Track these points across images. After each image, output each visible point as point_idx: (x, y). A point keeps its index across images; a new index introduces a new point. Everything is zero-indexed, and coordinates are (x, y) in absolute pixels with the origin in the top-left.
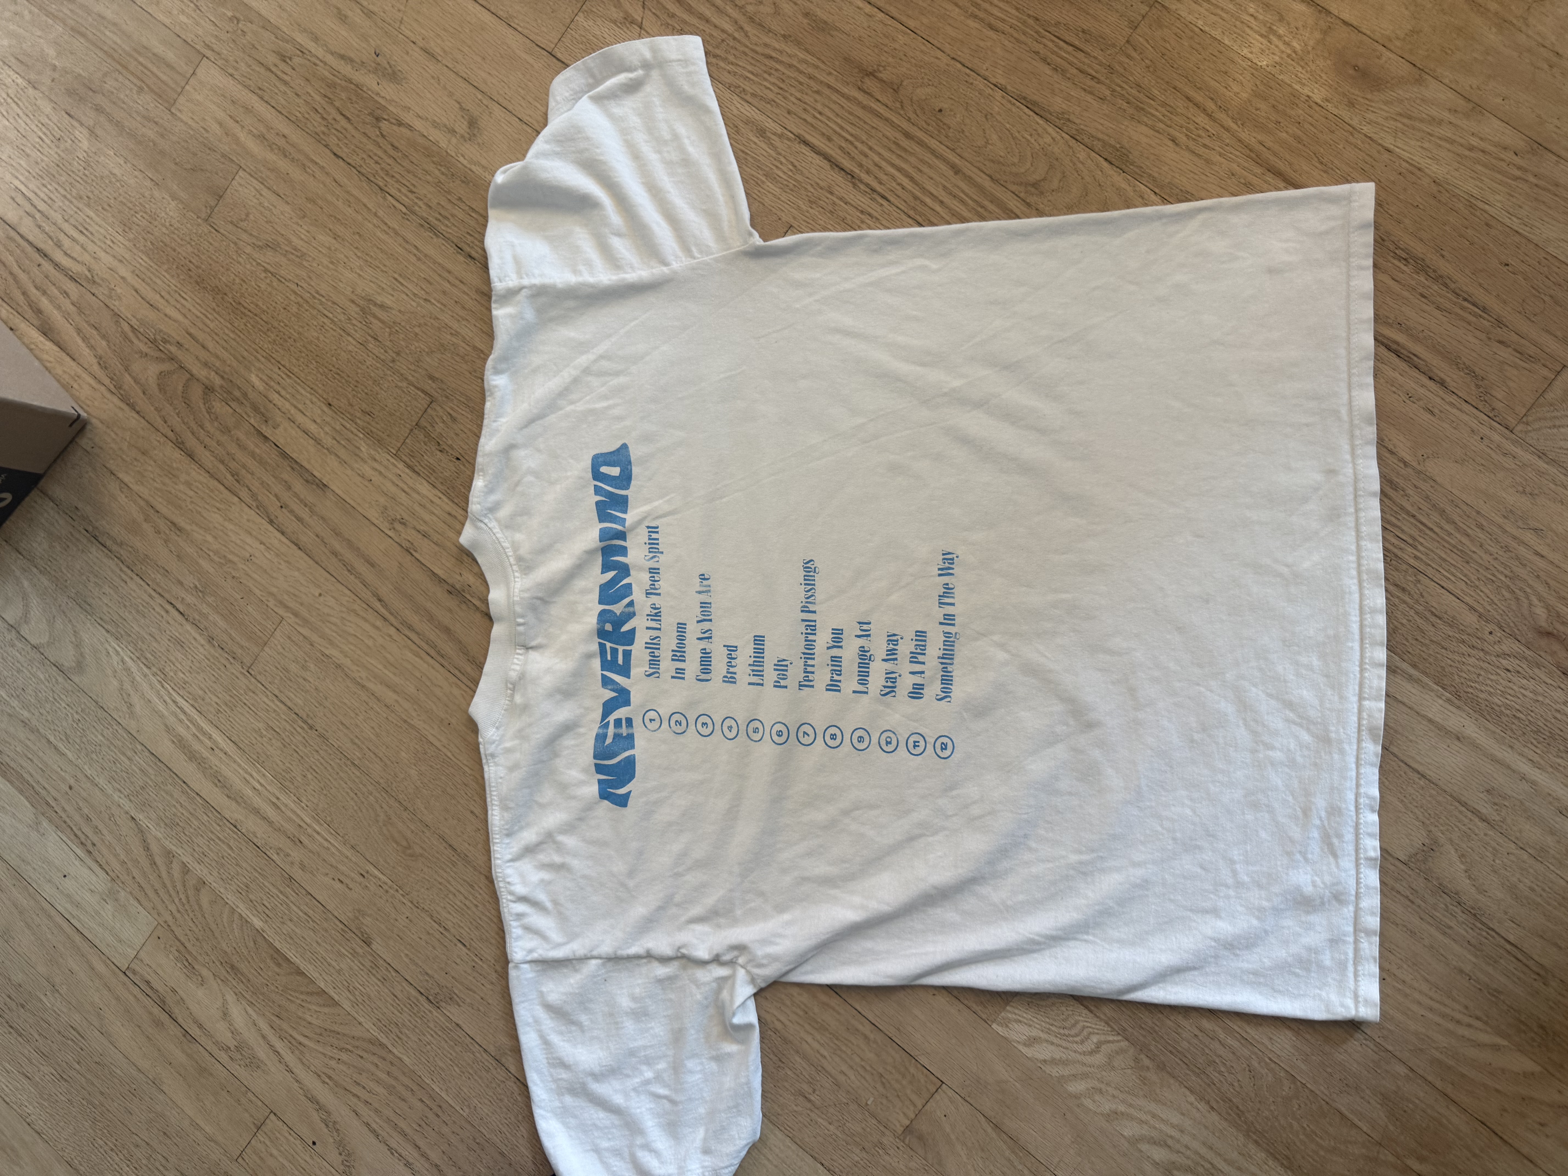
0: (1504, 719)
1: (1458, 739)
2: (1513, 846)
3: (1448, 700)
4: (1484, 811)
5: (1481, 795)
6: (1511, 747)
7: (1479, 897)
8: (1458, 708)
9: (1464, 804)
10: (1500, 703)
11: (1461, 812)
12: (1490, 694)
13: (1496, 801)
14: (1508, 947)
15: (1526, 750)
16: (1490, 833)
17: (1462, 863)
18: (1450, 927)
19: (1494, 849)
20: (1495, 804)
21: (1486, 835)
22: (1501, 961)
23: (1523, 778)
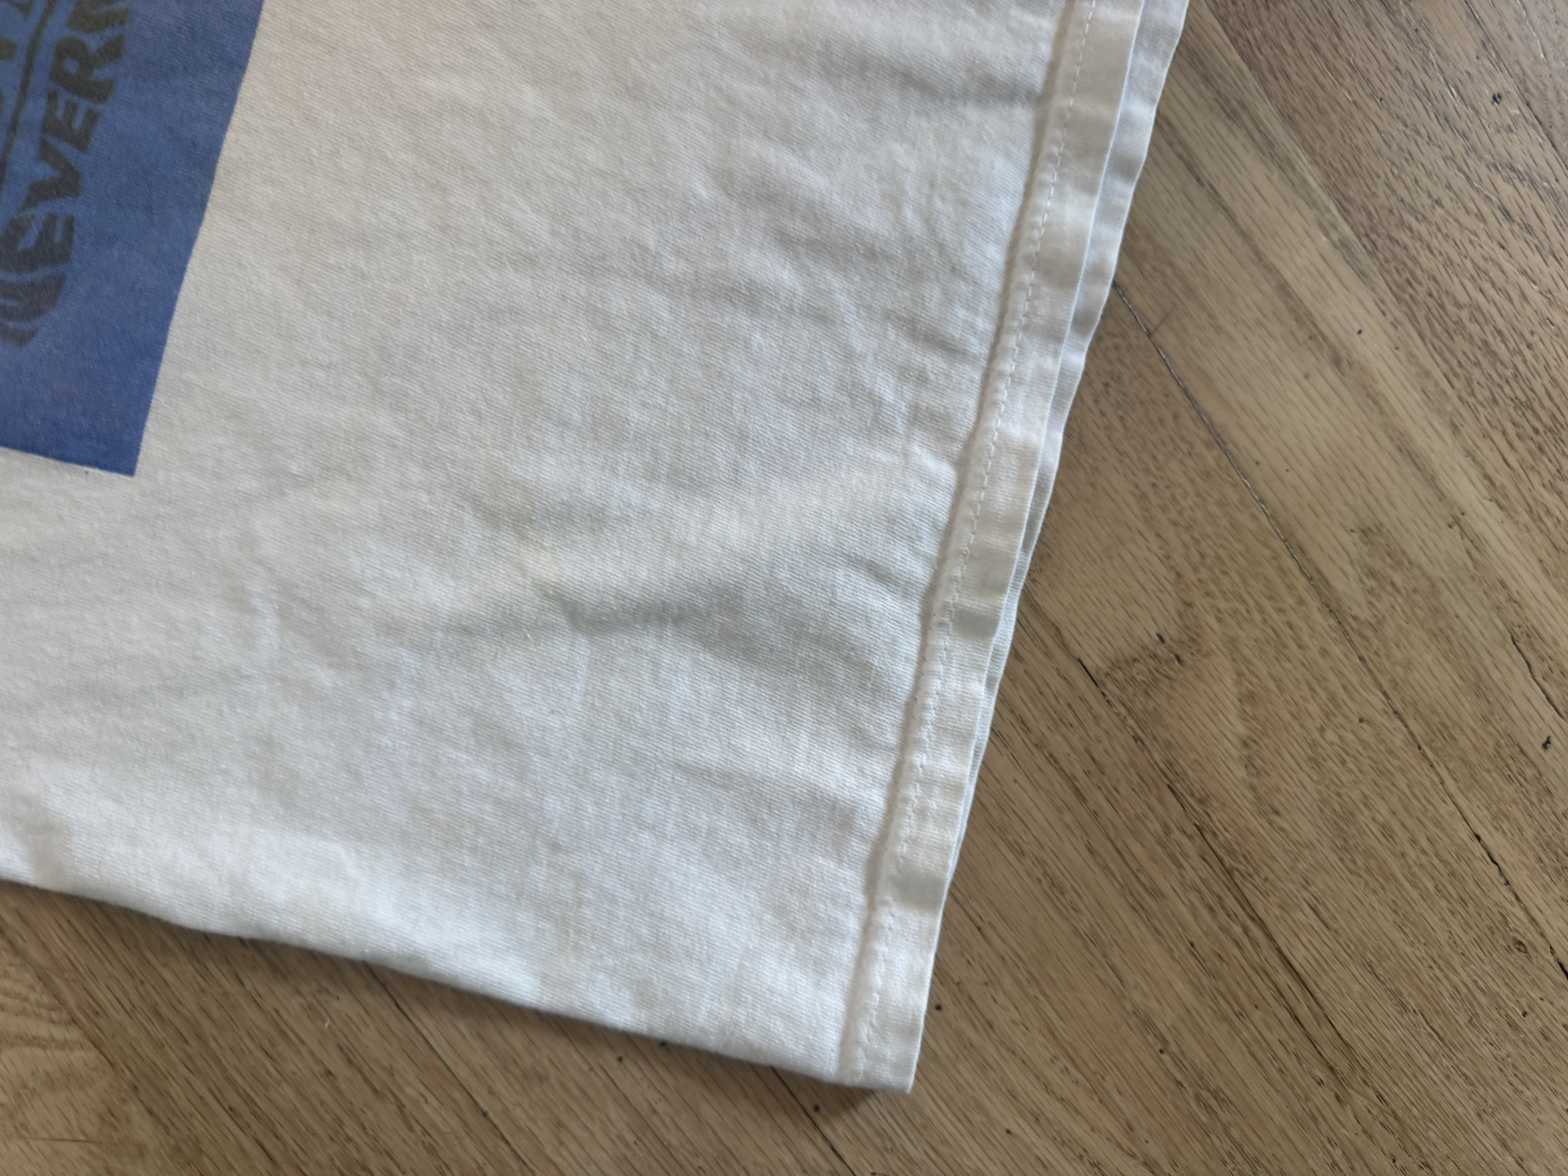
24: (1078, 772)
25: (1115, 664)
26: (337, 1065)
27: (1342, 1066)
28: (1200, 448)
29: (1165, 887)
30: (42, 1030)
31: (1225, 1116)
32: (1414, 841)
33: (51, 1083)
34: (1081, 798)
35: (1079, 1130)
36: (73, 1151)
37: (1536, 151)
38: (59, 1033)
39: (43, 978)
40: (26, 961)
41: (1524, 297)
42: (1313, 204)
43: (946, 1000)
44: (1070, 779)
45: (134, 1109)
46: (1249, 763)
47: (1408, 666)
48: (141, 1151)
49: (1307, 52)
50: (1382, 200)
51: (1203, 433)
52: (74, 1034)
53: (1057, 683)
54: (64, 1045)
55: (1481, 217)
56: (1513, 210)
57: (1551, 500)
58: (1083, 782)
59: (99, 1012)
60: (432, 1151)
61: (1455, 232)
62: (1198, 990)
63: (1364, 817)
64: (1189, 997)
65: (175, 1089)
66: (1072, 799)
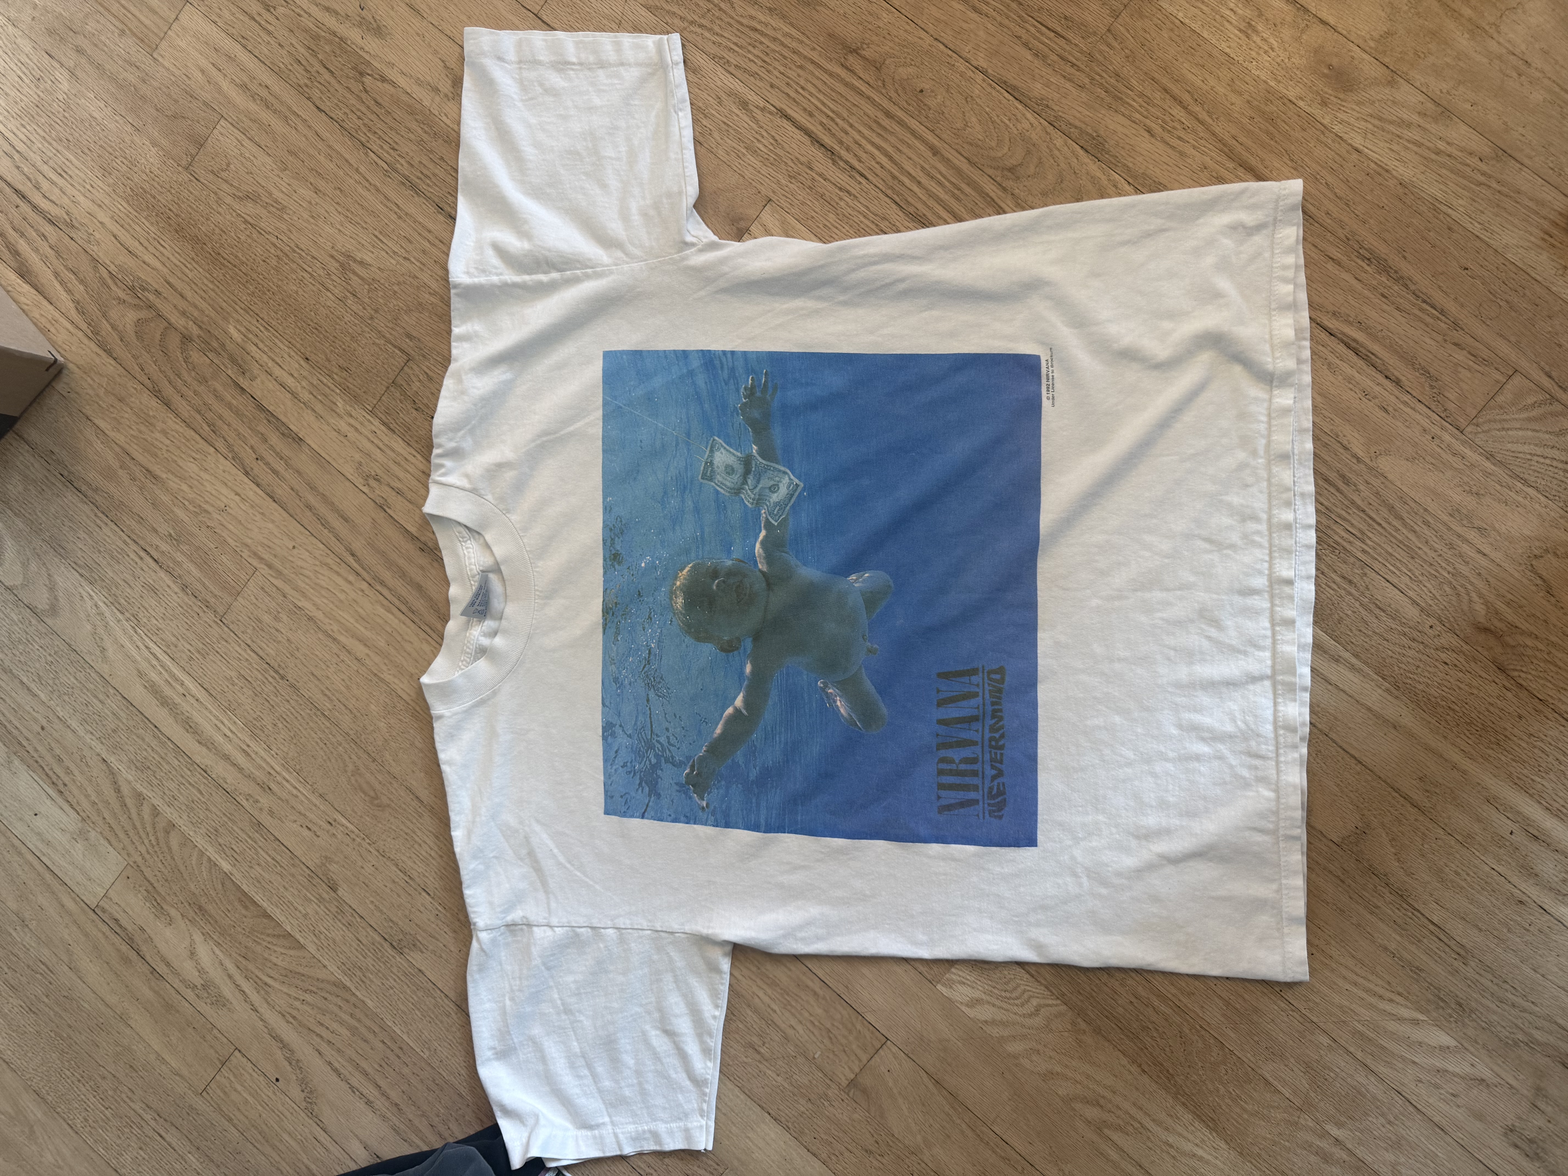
0: (1440, 710)
1: (1395, 727)
2: (1441, 831)
3: (1387, 690)
4: (1415, 797)
5: (1414, 782)
6: (1445, 737)
7: (1406, 879)
8: (1397, 697)
9: (1397, 791)
10: (1437, 695)
11: (1394, 798)
12: (1428, 685)
13: (1428, 788)
14: (1431, 927)
15: (1458, 740)
16: (1421, 818)
17: (1392, 846)
18: (1377, 907)
19: (1423, 834)
20: (1427, 791)
21: (1416, 820)
22: (1425, 940)
23: (1454, 767)
24: (1340, 874)
25: (1343, 839)
26: (1134, 1000)
27: (1462, 952)
28: (1353, 766)
29: (1379, 904)
30: (1050, 1002)
31: (1423, 975)
32: (1468, 874)
33: (1056, 1017)
34: (1343, 882)
35: (1372, 986)
36: (1066, 1034)
37: (1452, 640)
38: (1054, 1002)
39: (1046, 987)
40: (1041, 984)
41: (1460, 688)
42: (1372, 680)
43: (1314, 952)
44: (1338, 877)
45: (1079, 1020)
46: (1399, 861)
47: (1449, 818)
48: (1084, 1032)
49: (1357, 633)
50: (1397, 672)
51: (1354, 761)
52: (1059, 1002)
53: (1325, 848)
54: (1056, 1005)
55: (1436, 666)
56: (1448, 661)
57: (1490, 752)
58: (1342, 877)
59: (1064, 995)
60: (1166, 1020)
61: (1426, 674)
62: (1401, 936)
63: (1447, 870)
64: (1398, 938)
65: (1089, 1013)
66: (1339, 882)
